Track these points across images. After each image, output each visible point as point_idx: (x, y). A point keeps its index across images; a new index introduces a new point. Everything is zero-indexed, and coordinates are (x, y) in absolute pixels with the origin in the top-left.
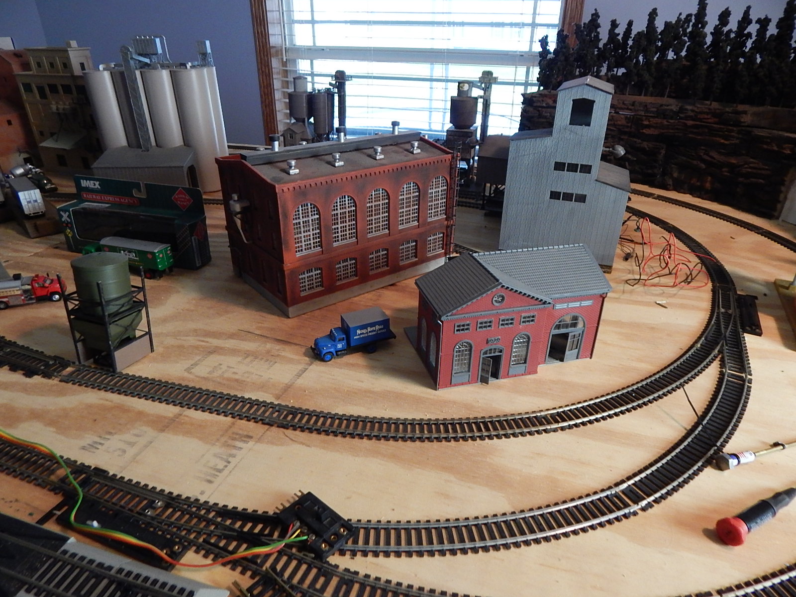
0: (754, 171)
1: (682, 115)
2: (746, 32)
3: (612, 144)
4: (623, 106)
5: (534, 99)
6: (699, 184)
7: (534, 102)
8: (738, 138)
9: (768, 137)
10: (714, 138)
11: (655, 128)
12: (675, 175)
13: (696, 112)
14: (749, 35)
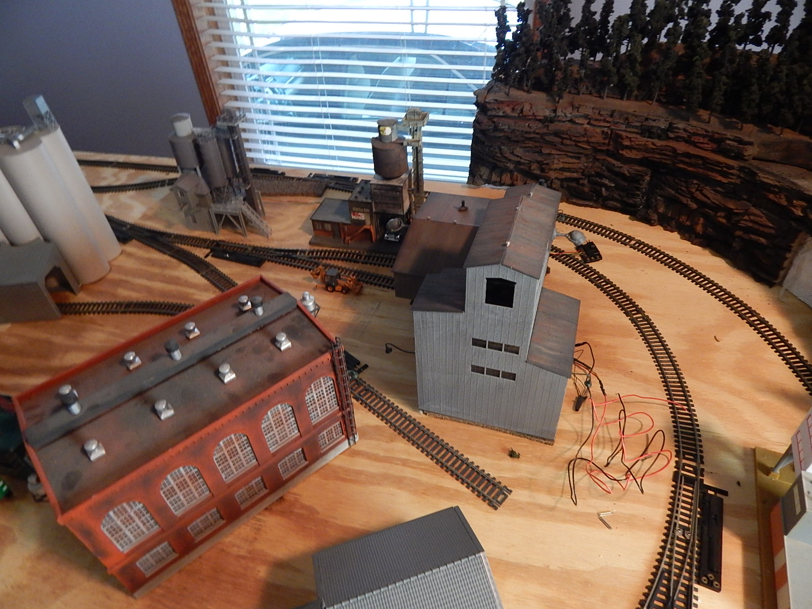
0: (756, 227)
1: (671, 135)
2: (763, 10)
3: (586, 164)
4: (599, 118)
5: (488, 106)
6: (688, 223)
7: (489, 110)
8: (739, 177)
9: (776, 186)
10: (710, 173)
11: (639, 150)
12: (661, 210)
13: (690, 132)
14: (768, 15)
